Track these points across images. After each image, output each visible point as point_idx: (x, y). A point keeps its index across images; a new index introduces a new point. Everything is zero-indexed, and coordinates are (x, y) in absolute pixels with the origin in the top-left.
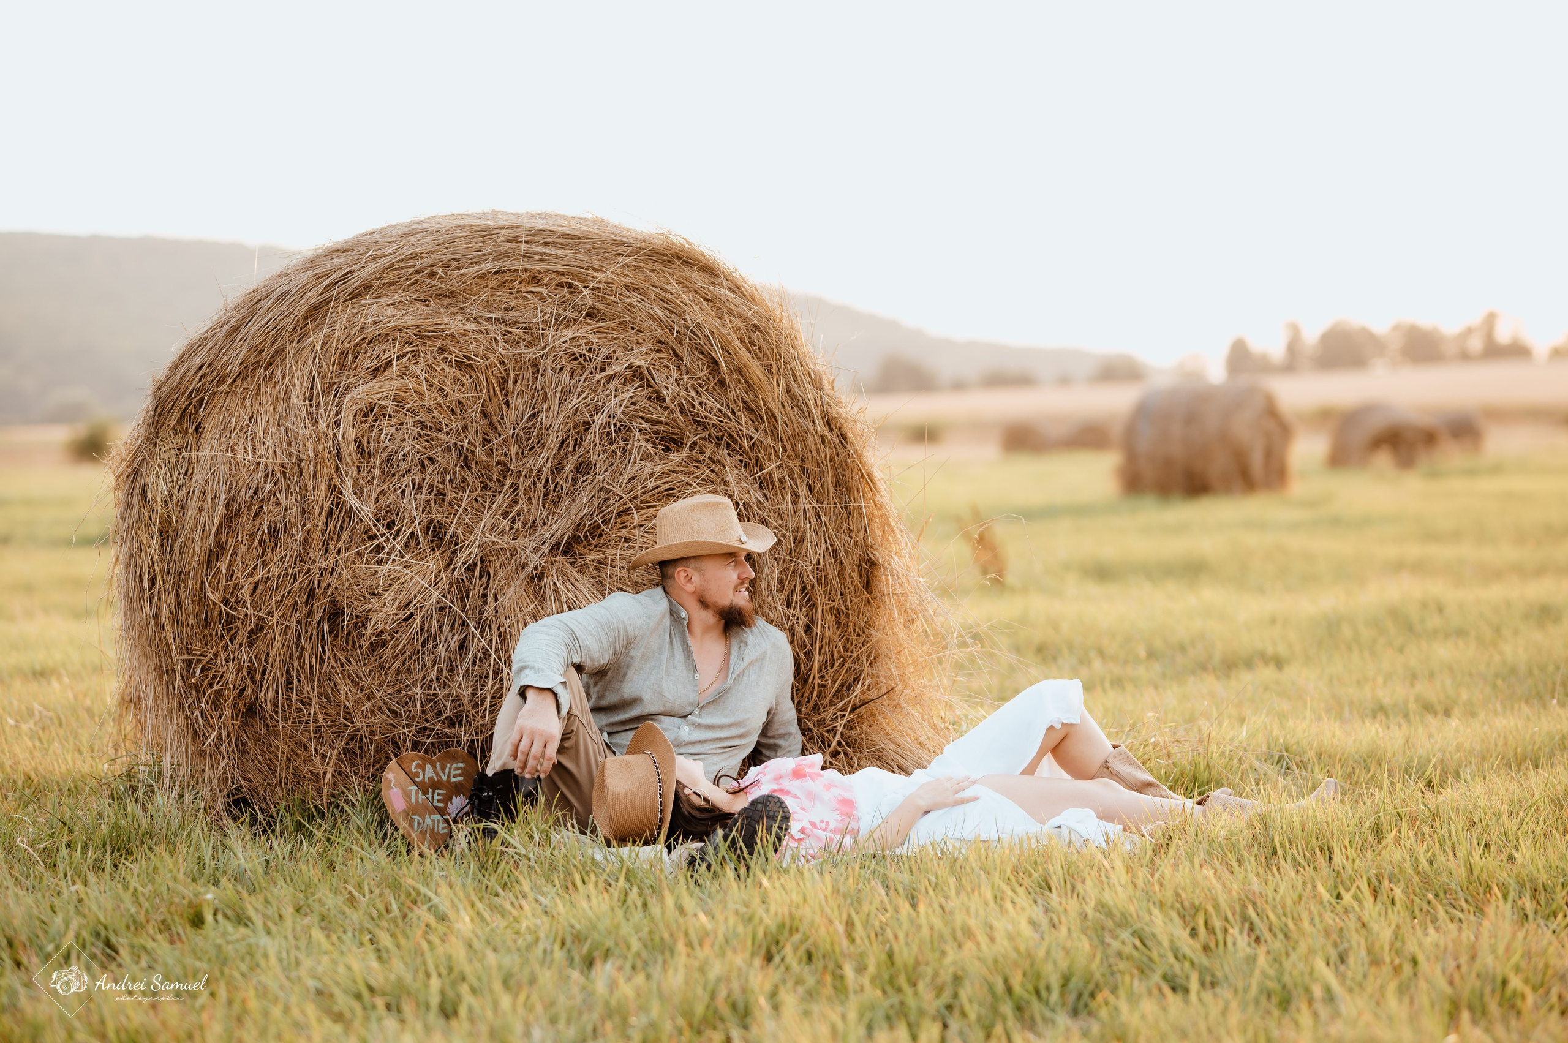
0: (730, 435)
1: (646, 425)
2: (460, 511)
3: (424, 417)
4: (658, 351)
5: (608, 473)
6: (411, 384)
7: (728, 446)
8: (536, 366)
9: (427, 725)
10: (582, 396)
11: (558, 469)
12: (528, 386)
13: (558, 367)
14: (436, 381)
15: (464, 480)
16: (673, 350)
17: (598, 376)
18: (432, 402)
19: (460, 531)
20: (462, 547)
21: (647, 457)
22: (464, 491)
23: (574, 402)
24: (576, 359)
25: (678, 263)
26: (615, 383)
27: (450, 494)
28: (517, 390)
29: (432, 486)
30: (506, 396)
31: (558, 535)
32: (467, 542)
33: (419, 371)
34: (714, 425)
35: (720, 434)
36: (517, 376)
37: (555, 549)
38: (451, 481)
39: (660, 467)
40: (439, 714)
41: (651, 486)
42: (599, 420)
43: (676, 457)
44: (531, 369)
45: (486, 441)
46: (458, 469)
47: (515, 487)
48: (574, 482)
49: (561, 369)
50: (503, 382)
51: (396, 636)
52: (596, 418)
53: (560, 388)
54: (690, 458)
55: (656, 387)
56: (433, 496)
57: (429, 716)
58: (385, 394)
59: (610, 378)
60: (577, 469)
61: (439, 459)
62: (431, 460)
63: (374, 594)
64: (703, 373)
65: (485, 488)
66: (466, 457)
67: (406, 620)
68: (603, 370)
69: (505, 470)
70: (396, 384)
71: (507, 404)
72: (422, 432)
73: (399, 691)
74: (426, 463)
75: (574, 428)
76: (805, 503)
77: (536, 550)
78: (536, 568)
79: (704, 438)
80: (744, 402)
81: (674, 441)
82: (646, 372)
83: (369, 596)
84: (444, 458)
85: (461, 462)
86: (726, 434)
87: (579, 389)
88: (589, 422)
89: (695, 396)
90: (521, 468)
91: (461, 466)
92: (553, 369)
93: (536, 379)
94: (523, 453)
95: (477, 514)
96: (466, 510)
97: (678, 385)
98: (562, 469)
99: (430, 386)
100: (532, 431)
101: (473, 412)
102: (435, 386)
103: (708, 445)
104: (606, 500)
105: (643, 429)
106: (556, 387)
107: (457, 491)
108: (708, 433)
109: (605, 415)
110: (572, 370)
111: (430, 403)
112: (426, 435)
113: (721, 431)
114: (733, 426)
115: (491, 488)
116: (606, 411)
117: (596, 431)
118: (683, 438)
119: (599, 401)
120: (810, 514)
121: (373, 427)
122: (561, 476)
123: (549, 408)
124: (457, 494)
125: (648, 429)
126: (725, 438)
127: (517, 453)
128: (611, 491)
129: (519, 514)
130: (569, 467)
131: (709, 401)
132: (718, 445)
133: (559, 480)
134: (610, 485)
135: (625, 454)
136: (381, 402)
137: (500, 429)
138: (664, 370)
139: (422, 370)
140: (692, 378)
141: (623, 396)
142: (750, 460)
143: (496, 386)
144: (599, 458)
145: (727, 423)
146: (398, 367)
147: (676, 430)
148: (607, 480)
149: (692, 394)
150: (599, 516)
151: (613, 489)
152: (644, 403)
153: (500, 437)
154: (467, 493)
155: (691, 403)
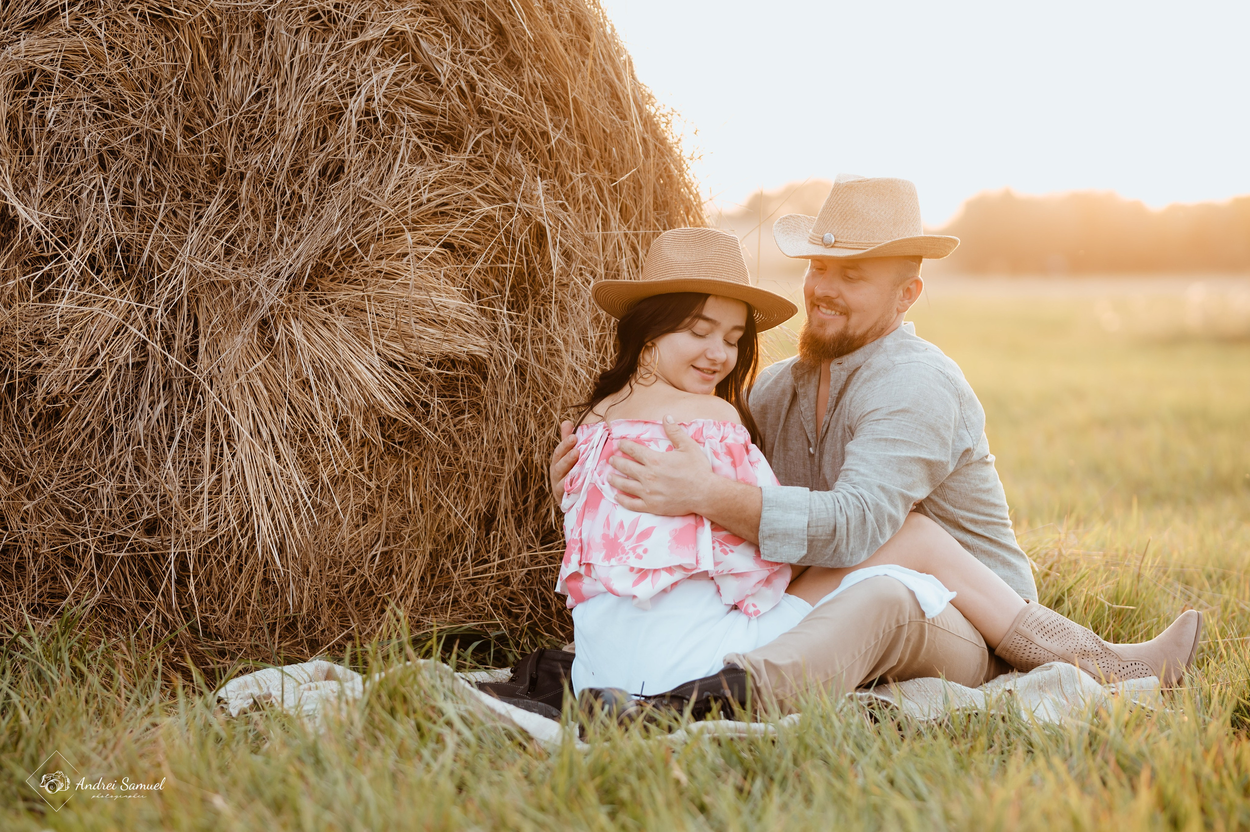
0: (523, 132)
1: (414, 115)
2: (156, 227)
3: (101, 90)
4: (426, 13)
5: (366, 179)
6: (85, 42)
7: (520, 146)
8: (259, 25)
9: (117, 532)
10: (330, 70)
11: (297, 171)
12: (248, 53)
13: (295, 27)
14: (119, 41)
15: (158, 183)
16: (443, 11)
17: (350, 43)
18: (114, 72)
19: (156, 257)
20: (159, 280)
21: (418, 157)
22: (159, 200)
23: (319, 76)
24: (318, 17)
26: (373, 52)
27: (141, 205)
28: (235, 58)
29: (116, 191)
30: (217, 67)
31: (298, 265)
32: (168, 272)
33: (95, 27)
34: (501, 117)
35: (510, 131)
36: (233, 39)
37: (294, 284)
38: (143, 183)
39: (435, 172)
40: (131, 517)
41: (425, 197)
42: (356, 104)
43: (456, 160)
44: (252, 32)
45: (189, 130)
46: (151, 167)
49: (298, 31)
50: (213, 46)
51: (79, 403)
52: (350, 101)
53: (297, 56)
54: (470, 161)
55: (426, 62)
56: (118, 204)
57: (118, 520)
58: (50, 56)
59: (365, 47)
60: (322, 173)
62: (114, 153)
63: (41, 343)
64: (486, 45)
65: (187, 195)
66: (160, 153)
67: (90, 380)
68: (355, 35)
69: (218, 169)
70: (66, 43)
73: (76, 484)
74: (107, 158)
76: (617, 230)
77: (270, 284)
78: (271, 308)
79: (490, 137)
81: (448, 139)
82: (412, 40)
83: (35, 346)
84: (131, 151)
85: (154, 158)
86: (519, 130)
87: (324, 60)
88: (341, 108)
89: (476, 77)
90: (242, 169)
91: (155, 164)
92: (288, 30)
93: (260, 45)
94: (245, 149)
95: (176, 233)
96: (162, 226)
97: (454, 61)
98: (300, 171)
99: (111, 48)
100: (257, 116)
101: (171, 86)
102: (117, 49)
103: (495, 145)
104: (363, 216)
105: (411, 120)
106: (293, 56)
107: (147, 198)
108: (494, 128)
109: (363, 97)
110: (313, 33)
111: (110, 72)
112: (106, 117)
113: (512, 126)
114: (528, 121)
115: (195, 197)
116: (363, 92)
117: (351, 119)
118: (461, 135)
119: (352, 77)
120: (624, 245)
121: (32, 104)
122: (300, 181)
123: (284, 84)
124: (149, 203)
125: (416, 119)
126: (517, 135)
127: (236, 147)
128: (371, 203)
129: (240, 233)
130: (313, 171)
131: (496, 83)
132: (507, 146)
133: (296, 187)
134: (369, 195)
135: (390, 154)
136: (45, 67)
137: (207, 113)
138: (435, 39)
139: (100, 26)
140: (472, 53)
141: (381, 74)
142: (548, 168)
143: (203, 52)
144: (354, 158)
145: (520, 115)
146: (66, 20)
147: (453, 123)
148: (364, 188)
149: (473, 74)
150: (354, 239)
151: (373, 201)
152: (411, 84)
153: (209, 124)
154: (164, 203)
155: (473, 88)
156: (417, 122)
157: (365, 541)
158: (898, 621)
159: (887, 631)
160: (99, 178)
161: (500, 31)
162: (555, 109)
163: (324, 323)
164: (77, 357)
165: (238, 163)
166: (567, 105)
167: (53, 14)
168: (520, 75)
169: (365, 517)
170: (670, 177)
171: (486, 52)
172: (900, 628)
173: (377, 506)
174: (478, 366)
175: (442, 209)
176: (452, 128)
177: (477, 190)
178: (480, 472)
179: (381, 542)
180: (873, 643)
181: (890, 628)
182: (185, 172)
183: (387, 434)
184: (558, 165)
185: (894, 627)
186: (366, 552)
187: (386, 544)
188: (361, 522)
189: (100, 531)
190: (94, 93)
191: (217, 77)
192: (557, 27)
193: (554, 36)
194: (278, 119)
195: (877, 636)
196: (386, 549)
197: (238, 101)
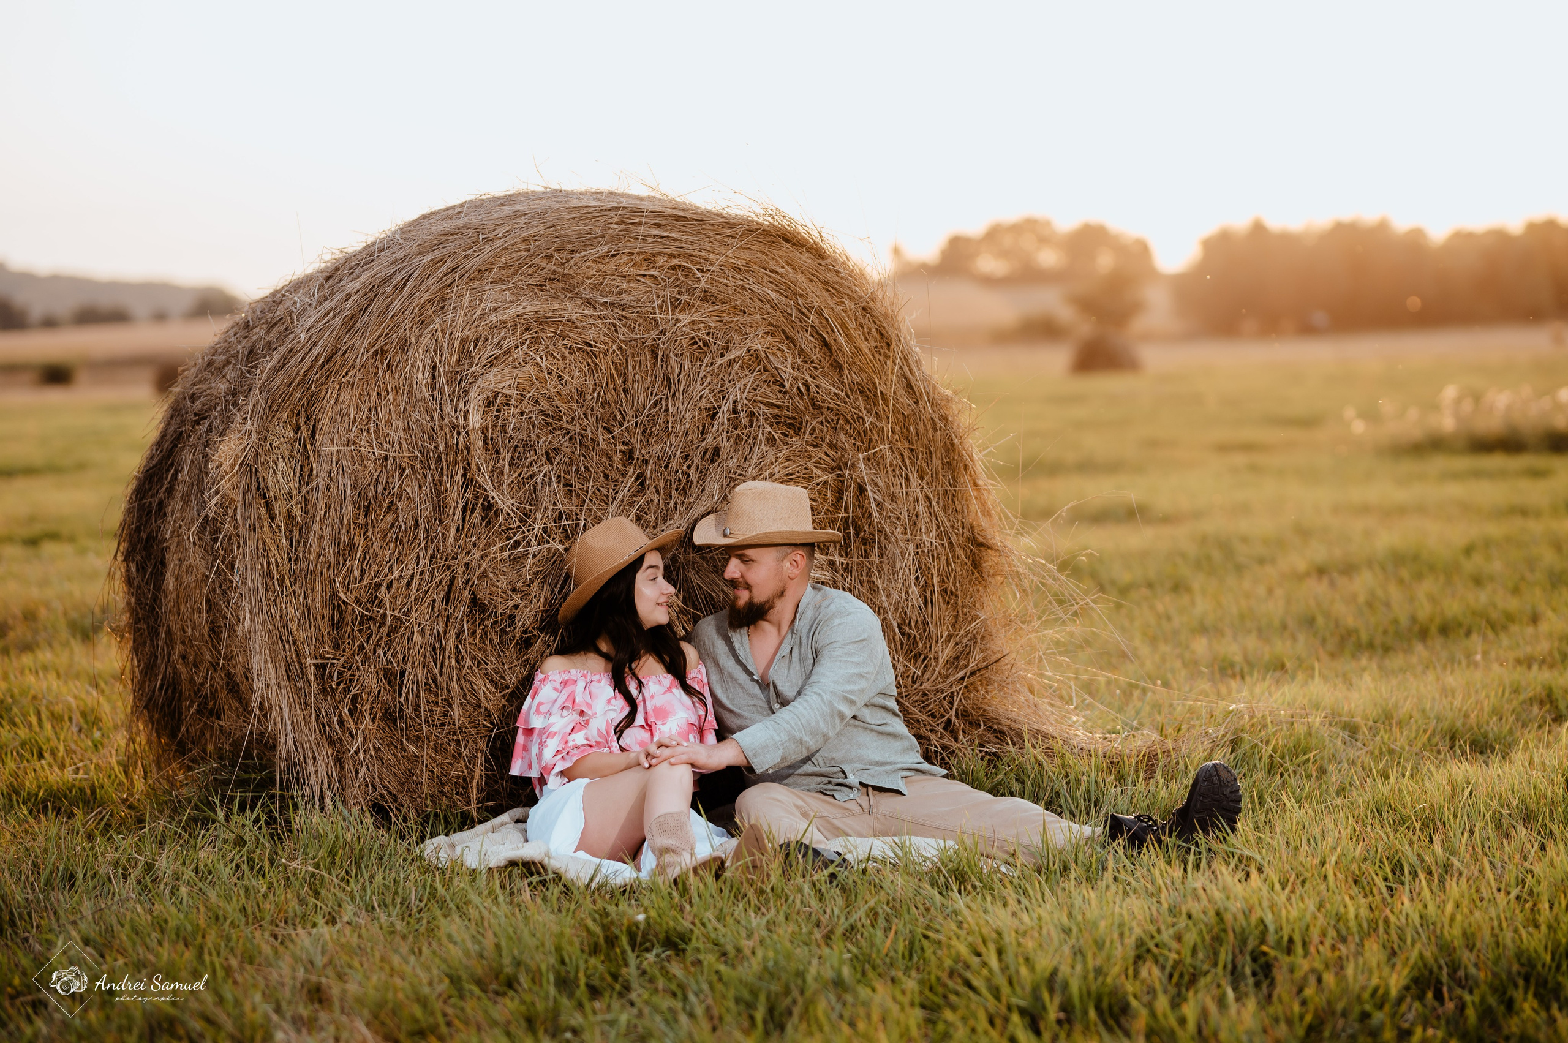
0: (845, 417)
1: (767, 411)
3: (544, 405)
4: (772, 335)
6: (532, 370)
7: (843, 429)
10: (706, 382)
11: (684, 457)
12: (647, 372)
14: (555, 368)
16: (784, 332)
17: (720, 361)
18: (553, 391)
22: (587, 481)
23: (699, 387)
24: (696, 343)
25: (786, 245)
26: (736, 367)
27: (576, 486)
28: (638, 376)
29: (559, 476)
30: (624, 383)
33: (538, 359)
34: (828, 408)
35: (836, 418)
36: (635, 361)
38: (577, 471)
42: (726, 406)
43: (798, 442)
44: (648, 356)
45: (607, 430)
46: (582, 458)
47: (641, 477)
49: (682, 354)
50: (621, 368)
52: (722, 403)
53: (683, 374)
54: (809, 443)
55: (774, 371)
56: (561, 487)
58: (508, 383)
59: (731, 363)
60: (704, 457)
61: (564, 449)
62: (557, 450)
63: (514, 590)
64: (816, 355)
65: (606, 476)
66: (587, 447)
68: (722, 355)
69: (629, 456)
70: (519, 372)
72: (545, 421)
74: (552, 453)
75: (699, 415)
79: (821, 423)
80: (859, 385)
81: (793, 426)
83: (511, 593)
84: (567, 448)
85: (583, 451)
86: (842, 417)
87: (701, 375)
88: (715, 408)
89: (810, 380)
90: (647, 457)
91: (584, 456)
92: (676, 355)
93: (655, 365)
94: (647, 442)
96: (591, 500)
97: (793, 368)
98: (687, 456)
99: (549, 373)
100: (656, 418)
101: (593, 399)
102: (554, 374)
103: (825, 429)
105: (765, 414)
106: (680, 374)
107: (580, 481)
108: (824, 417)
109: (731, 401)
110: (692, 354)
111: (551, 391)
112: (549, 424)
113: (837, 414)
114: (848, 409)
115: (612, 477)
116: (731, 396)
117: (723, 417)
118: (801, 423)
119: (722, 385)
120: (920, 497)
121: (497, 417)
122: (687, 463)
123: (674, 395)
124: (581, 484)
126: (840, 421)
127: (641, 441)
130: (697, 455)
131: (824, 384)
132: (834, 429)
133: (685, 468)
135: (750, 440)
136: (504, 391)
137: (619, 417)
138: (779, 354)
139: (541, 357)
140: (806, 362)
141: (744, 381)
143: (614, 373)
144: (726, 447)
145: (843, 406)
146: (518, 355)
147: (795, 415)
149: (807, 377)
152: (765, 389)
153: (621, 425)
154: (591, 483)
155: (808, 387)
156: (770, 415)
160: (546, 468)
161: (825, 344)
162: (867, 399)
164: (542, 600)
165: (643, 452)
166: (875, 396)
167: (508, 352)
168: (841, 376)
170: (953, 445)
171: (816, 361)
176: (793, 418)
182: (604, 459)
184: (871, 440)
190: (540, 407)
191: (625, 391)
192: (867, 340)
193: (865, 347)
194: (671, 419)
197: (641, 408)
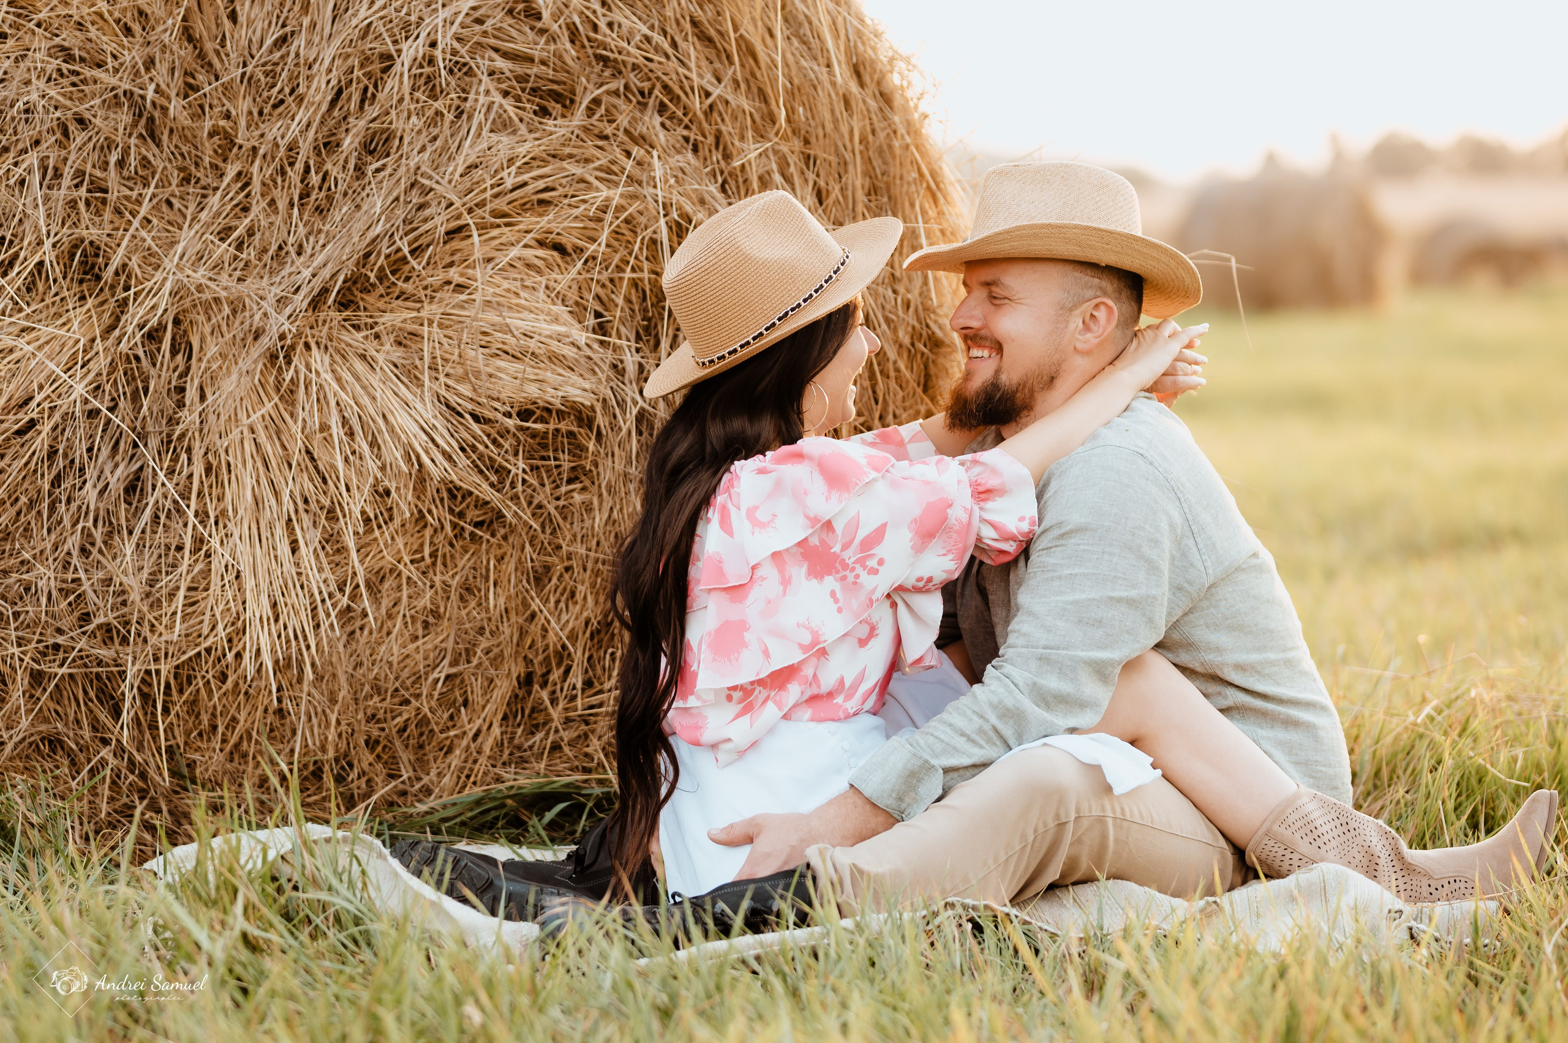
0: (666, 87)
1: (501, 63)
2: (136, 223)
3: (69, 38)
5: (426, 155)
7: (662, 109)
9: (60, 640)
11: (329, 145)
15: (145, 163)
18: (85, 10)
19: (134, 263)
20: (137, 294)
21: (502, 125)
22: (146, 185)
23: (363, 13)
27: (116, 190)
29: (80, 174)
31: (326, 273)
32: (148, 285)
34: (635, 67)
35: (646, 85)
37: (318, 301)
38: (121, 164)
39: (527, 146)
40: (85, 618)
41: (509, 183)
42: (411, 50)
43: (560, 128)
45: (190, 88)
46: (133, 141)
47: (244, 179)
48: (360, 170)
52: (404, 46)
54: (586, 129)
56: (83, 192)
57: (64, 624)
60: (366, 147)
61: (98, 121)
62: (81, 122)
65: (186, 180)
66: (151, 120)
67: (20, 433)
69: (227, 143)
71: (233, 17)
72: (65, 67)
74: (71, 128)
75: (362, 66)
77: (282, 303)
78: (282, 337)
79: (616, 93)
80: (694, 23)
81: (557, 97)
84: (106, 119)
85: (141, 129)
86: (658, 86)
88: (391, 57)
90: (256, 142)
91: (141, 136)
94: (261, 113)
95: (168, 231)
96: (146, 221)
98: (337, 144)
100: (279, 69)
101: (166, 30)
103: (622, 105)
104: (421, 207)
105: (496, 72)
107: (130, 184)
108: (623, 82)
109: (421, 42)
112: (73, 72)
113: (649, 79)
115: (198, 180)
116: (423, 35)
117: (404, 71)
118: (573, 92)
119: (412, 12)
122: (334, 159)
123: (314, 24)
124: (132, 189)
125: (506, 71)
126: (656, 92)
127: (250, 113)
128: (431, 190)
129: (250, 232)
130: (349, 143)
131: (629, 20)
132: (643, 106)
134: (430, 178)
135: (462, 122)
141: (454, 7)
142: (705, 137)
144: (409, 126)
145: (660, 63)
147: (561, 75)
148: (423, 168)
150: (405, 240)
151: (435, 186)
152: (500, 22)
153: (216, 80)
154: (152, 189)
155: (591, 25)
156: (508, 74)
157: (425, 659)
158: (1057, 816)
159: (1041, 830)
163: (363, 357)
164: (3, 401)
169: (426, 625)
172: (1061, 825)
173: (442, 610)
174: (584, 417)
175: (545, 196)
176: (561, 82)
177: (596, 169)
178: (590, 565)
179: (446, 662)
180: (1018, 848)
181: (1045, 826)
182: (186, 147)
183: (457, 510)
185: (1051, 824)
186: (426, 674)
187: (454, 663)
188: (420, 632)
189: (36, 637)
190: (57, 40)
191: (230, 16)
194: (306, 72)
195: (1024, 837)
196: (453, 670)
197: (253, 49)
